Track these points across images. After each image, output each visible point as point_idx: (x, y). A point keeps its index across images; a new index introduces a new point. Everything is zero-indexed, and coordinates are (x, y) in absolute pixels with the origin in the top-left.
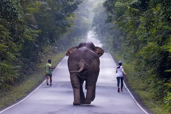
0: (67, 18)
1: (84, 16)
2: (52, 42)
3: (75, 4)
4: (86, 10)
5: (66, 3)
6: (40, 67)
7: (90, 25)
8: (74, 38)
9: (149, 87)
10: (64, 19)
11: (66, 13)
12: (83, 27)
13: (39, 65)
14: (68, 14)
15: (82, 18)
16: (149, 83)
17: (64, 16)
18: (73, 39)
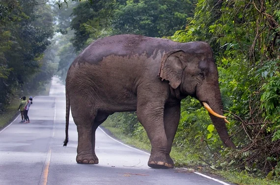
0: (35, 59)
1: (50, 60)
2: (21, 82)
3: (43, 45)
4: (52, 54)
5: (35, 43)
6: (8, 108)
7: (56, 69)
8: (40, 83)
9: (119, 124)
10: (33, 60)
11: (35, 54)
12: (48, 71)
13: (7, 107)
14: (36, 55)
15: (48, 62)
16: (119, 121)
17: (32, 56)
18: (38, 84)
